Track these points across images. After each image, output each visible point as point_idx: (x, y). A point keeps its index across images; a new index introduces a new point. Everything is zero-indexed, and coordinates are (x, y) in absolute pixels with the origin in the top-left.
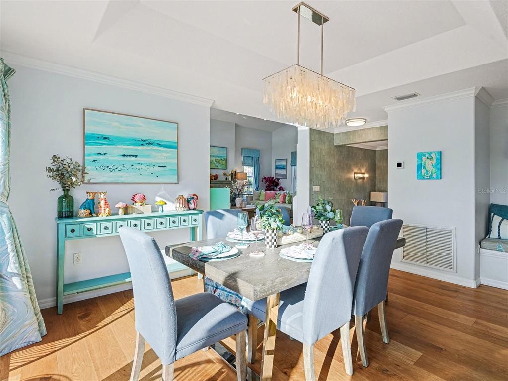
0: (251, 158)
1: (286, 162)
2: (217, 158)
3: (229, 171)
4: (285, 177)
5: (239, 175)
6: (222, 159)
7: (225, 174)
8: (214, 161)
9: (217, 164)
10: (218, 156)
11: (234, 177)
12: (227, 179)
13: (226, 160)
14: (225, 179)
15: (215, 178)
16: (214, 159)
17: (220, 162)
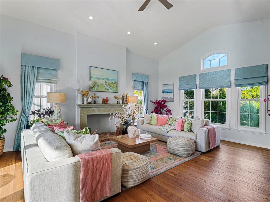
0: (141, 83)
1: (173, 87)
2: (107, 81)
3: (120, 95)
4: (172, 100)
5: (130, 99)
6: (113, 83)
7: (116, 98)
8: (104, 84)
9: (108, 88)
10: (109, 79)
11: (125, 101)
12: (117, 102)
13: (117, 83)
14: (116, 103)
15: (106, 101)
16: (103, 81)
17: (110, 84)
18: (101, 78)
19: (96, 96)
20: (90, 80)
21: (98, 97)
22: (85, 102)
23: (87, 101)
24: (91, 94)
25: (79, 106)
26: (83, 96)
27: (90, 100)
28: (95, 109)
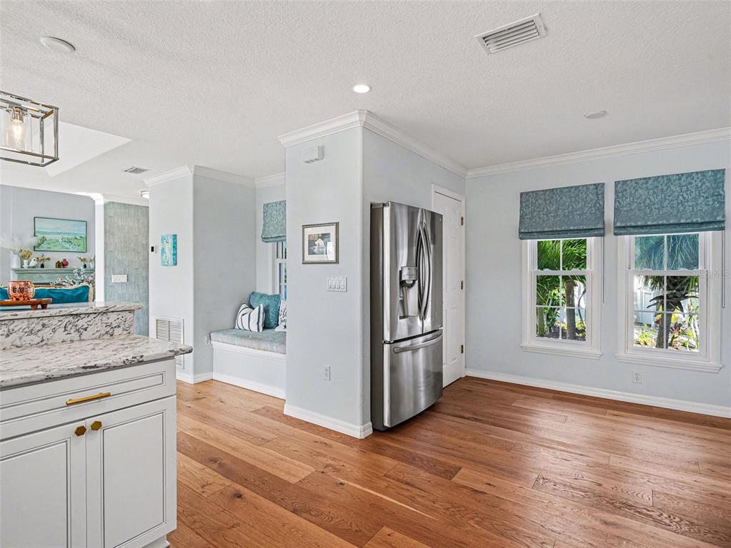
2: (66, 236)
3: (90, 255)
6: (76, 238)
7: (82, 260)
8: (60, 241)
9: (67, 245)
10: (68, 234)
13: (85, 239)
14: (82, 267)
15: (62, 265)
16: (59, 237)
17: (72, 241)
18: (53, 233)
19: (46, 257)
20: (35, 235)
21: (49, 259)
22: (25, 266)
23: (28, 264)
24: (36, 255)
25: (16, 271)
26: (23, 257)
27: (33, 263)
28: (43, 275)
